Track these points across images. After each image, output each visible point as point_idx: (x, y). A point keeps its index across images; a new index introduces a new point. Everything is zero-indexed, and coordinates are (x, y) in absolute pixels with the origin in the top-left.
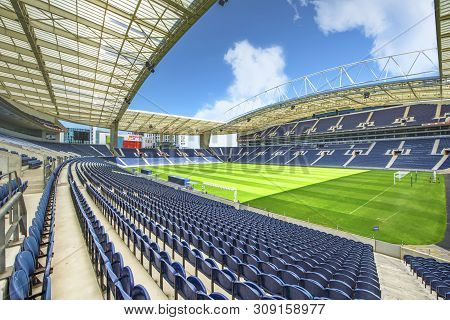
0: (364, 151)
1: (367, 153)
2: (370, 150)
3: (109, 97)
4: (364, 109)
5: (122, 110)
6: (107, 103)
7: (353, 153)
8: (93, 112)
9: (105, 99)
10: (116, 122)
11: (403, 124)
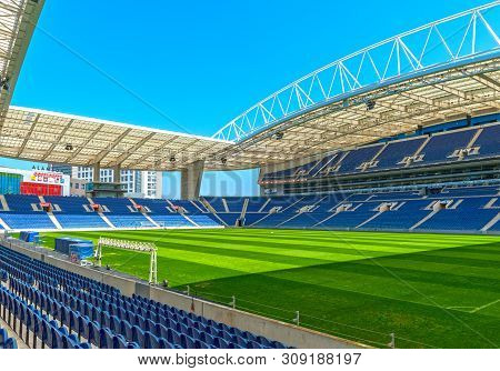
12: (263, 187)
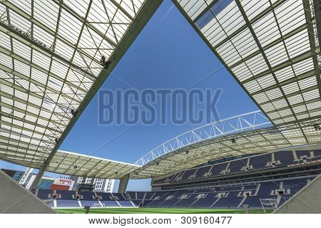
0: (253, 192)
1: (256, 194)
2: (257, 191)
3: (45, 138)
4: (243, 156)
5: (54, 151)
6: (42, 144)
7: (245, 194)
8: (29, 152)
9: (41, 140)
10: (47, 162)
11: (273, 166)
12: (153, 187)
